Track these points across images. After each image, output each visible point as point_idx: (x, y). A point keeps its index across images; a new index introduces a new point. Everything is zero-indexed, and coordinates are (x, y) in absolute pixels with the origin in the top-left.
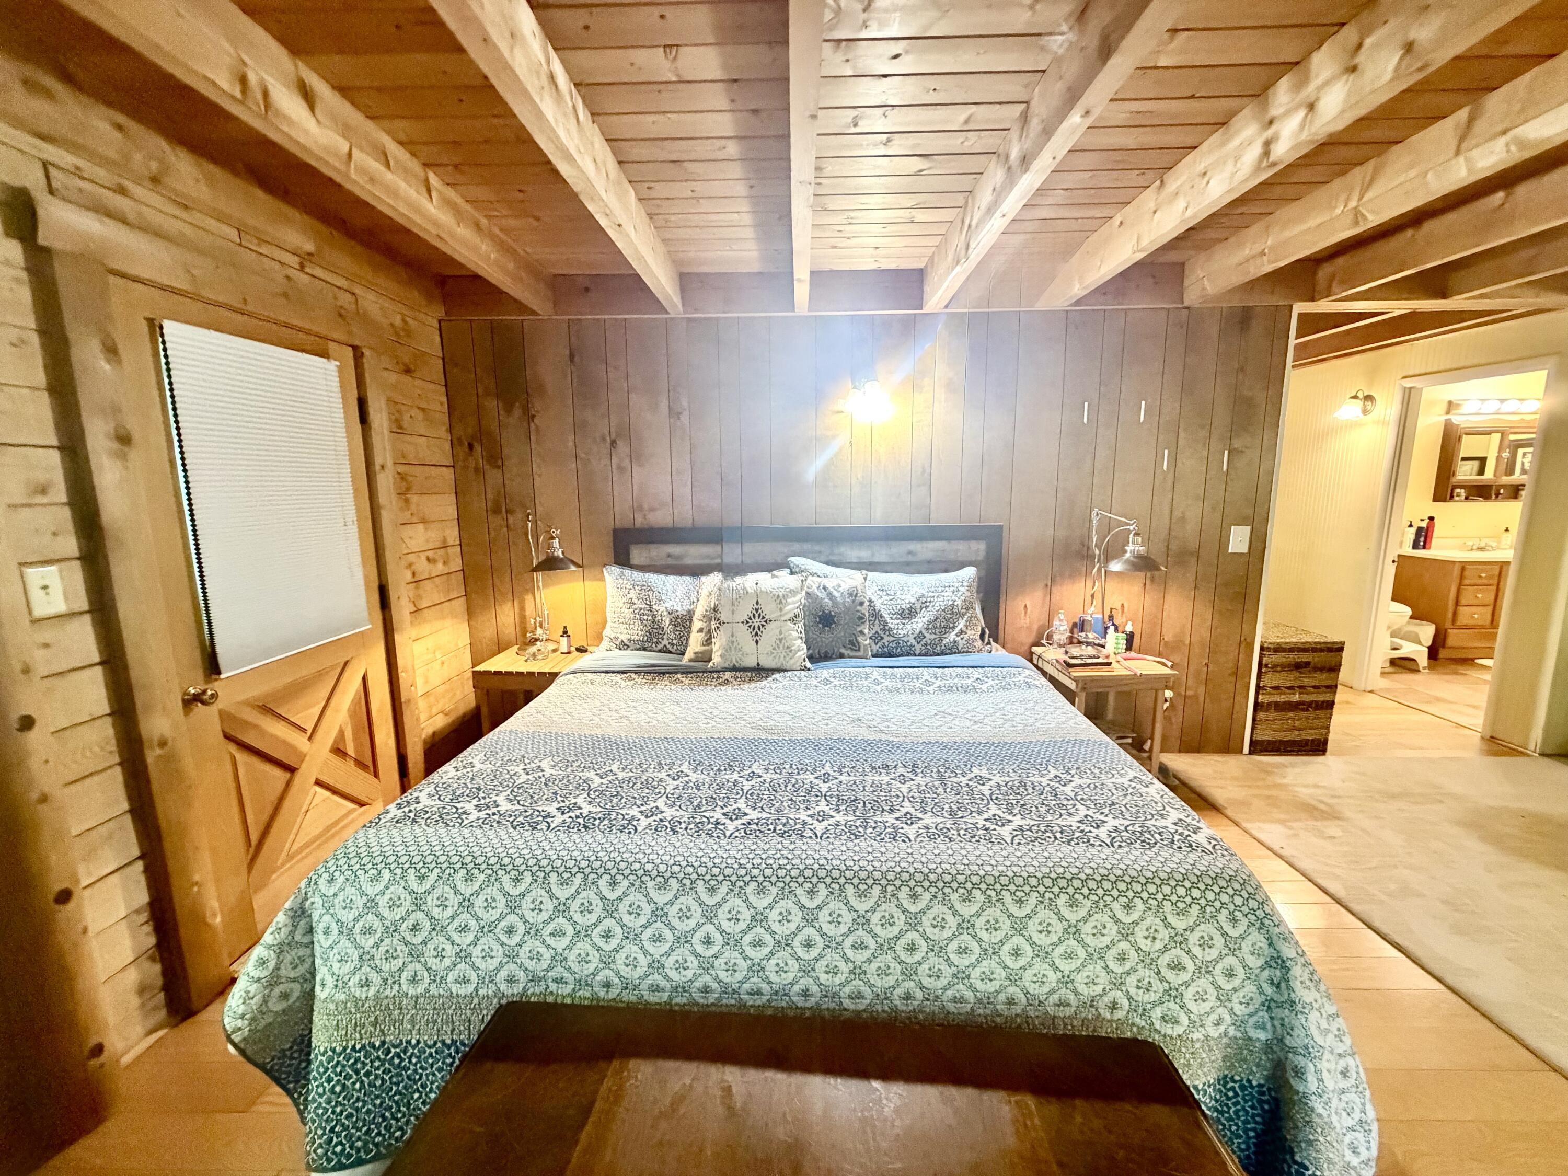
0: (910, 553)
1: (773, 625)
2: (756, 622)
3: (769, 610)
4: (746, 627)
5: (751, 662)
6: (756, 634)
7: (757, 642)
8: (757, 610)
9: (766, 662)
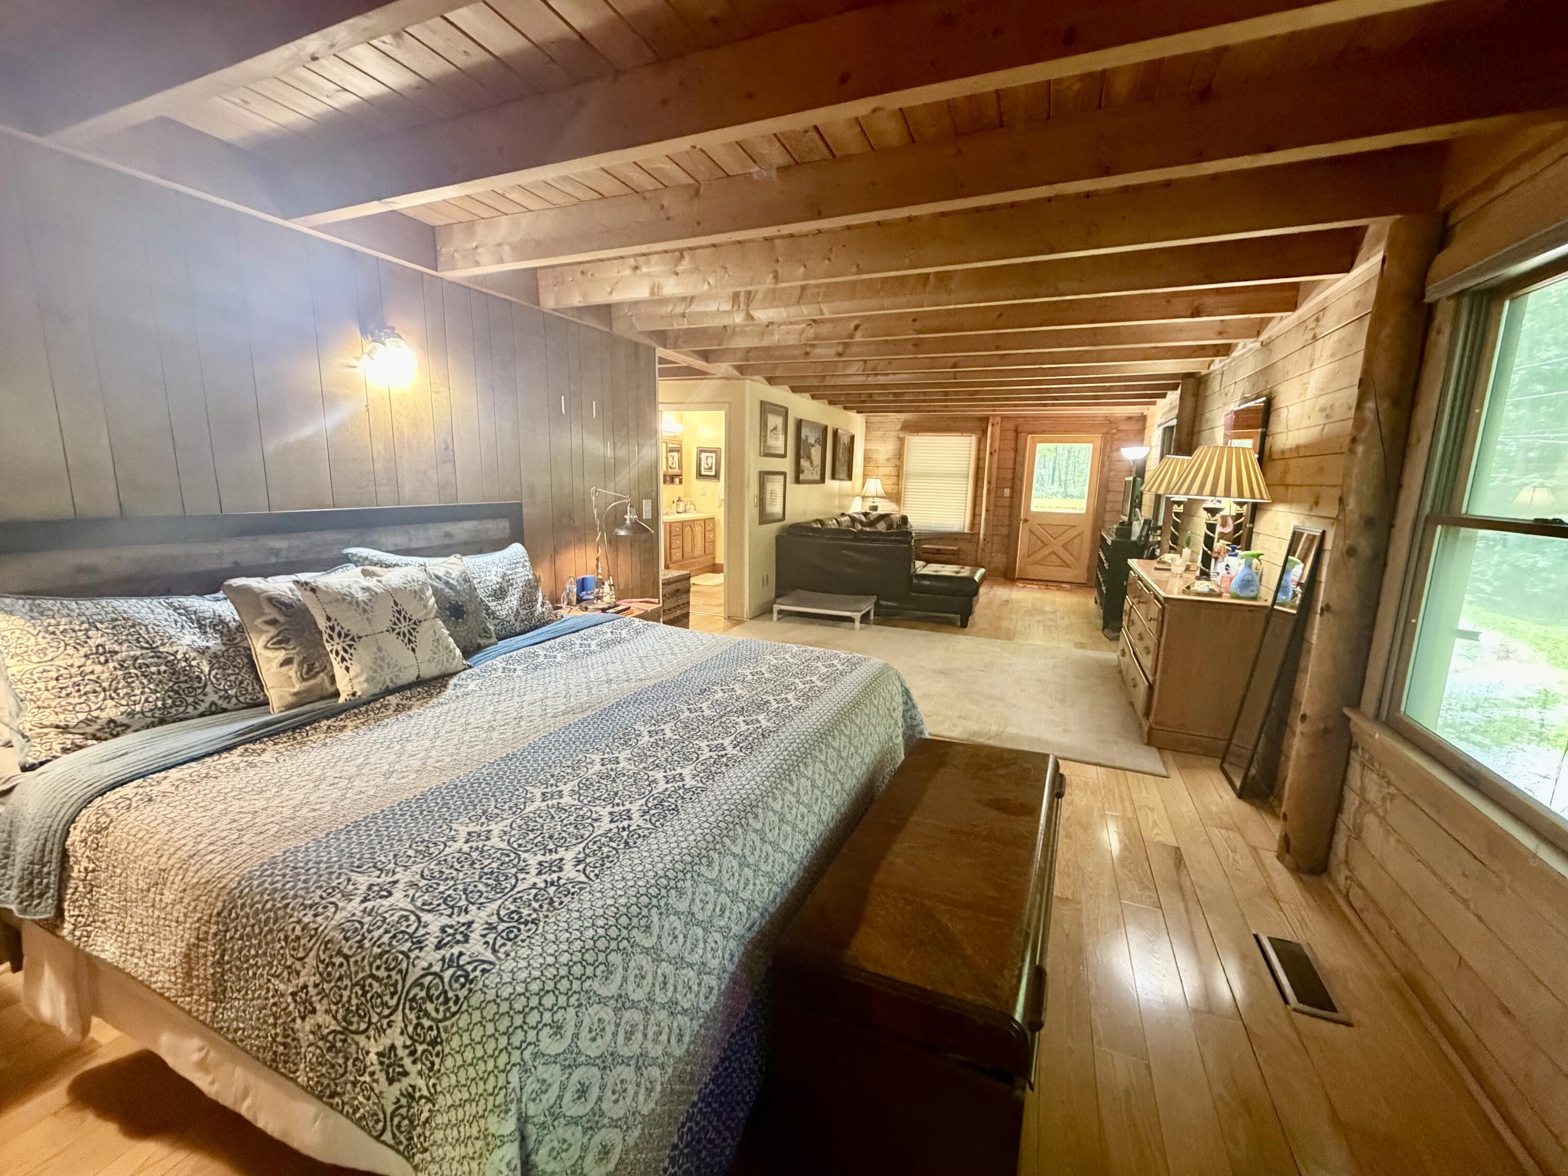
0: (447, 535)
1: (425, 625)
2: (404, 627)
3: (412, 608)
4: (394, 635)
5: (409, 676)
6: (410, 640)
7: (413, 650)
8: (399, 612)
9: (429, 670)
